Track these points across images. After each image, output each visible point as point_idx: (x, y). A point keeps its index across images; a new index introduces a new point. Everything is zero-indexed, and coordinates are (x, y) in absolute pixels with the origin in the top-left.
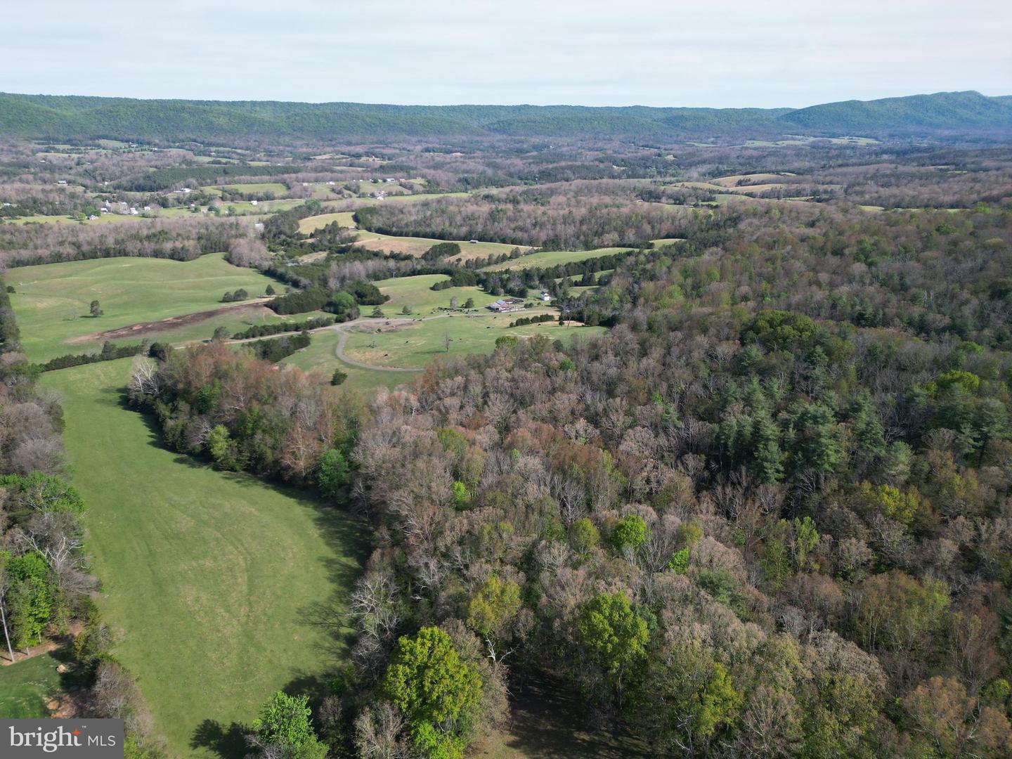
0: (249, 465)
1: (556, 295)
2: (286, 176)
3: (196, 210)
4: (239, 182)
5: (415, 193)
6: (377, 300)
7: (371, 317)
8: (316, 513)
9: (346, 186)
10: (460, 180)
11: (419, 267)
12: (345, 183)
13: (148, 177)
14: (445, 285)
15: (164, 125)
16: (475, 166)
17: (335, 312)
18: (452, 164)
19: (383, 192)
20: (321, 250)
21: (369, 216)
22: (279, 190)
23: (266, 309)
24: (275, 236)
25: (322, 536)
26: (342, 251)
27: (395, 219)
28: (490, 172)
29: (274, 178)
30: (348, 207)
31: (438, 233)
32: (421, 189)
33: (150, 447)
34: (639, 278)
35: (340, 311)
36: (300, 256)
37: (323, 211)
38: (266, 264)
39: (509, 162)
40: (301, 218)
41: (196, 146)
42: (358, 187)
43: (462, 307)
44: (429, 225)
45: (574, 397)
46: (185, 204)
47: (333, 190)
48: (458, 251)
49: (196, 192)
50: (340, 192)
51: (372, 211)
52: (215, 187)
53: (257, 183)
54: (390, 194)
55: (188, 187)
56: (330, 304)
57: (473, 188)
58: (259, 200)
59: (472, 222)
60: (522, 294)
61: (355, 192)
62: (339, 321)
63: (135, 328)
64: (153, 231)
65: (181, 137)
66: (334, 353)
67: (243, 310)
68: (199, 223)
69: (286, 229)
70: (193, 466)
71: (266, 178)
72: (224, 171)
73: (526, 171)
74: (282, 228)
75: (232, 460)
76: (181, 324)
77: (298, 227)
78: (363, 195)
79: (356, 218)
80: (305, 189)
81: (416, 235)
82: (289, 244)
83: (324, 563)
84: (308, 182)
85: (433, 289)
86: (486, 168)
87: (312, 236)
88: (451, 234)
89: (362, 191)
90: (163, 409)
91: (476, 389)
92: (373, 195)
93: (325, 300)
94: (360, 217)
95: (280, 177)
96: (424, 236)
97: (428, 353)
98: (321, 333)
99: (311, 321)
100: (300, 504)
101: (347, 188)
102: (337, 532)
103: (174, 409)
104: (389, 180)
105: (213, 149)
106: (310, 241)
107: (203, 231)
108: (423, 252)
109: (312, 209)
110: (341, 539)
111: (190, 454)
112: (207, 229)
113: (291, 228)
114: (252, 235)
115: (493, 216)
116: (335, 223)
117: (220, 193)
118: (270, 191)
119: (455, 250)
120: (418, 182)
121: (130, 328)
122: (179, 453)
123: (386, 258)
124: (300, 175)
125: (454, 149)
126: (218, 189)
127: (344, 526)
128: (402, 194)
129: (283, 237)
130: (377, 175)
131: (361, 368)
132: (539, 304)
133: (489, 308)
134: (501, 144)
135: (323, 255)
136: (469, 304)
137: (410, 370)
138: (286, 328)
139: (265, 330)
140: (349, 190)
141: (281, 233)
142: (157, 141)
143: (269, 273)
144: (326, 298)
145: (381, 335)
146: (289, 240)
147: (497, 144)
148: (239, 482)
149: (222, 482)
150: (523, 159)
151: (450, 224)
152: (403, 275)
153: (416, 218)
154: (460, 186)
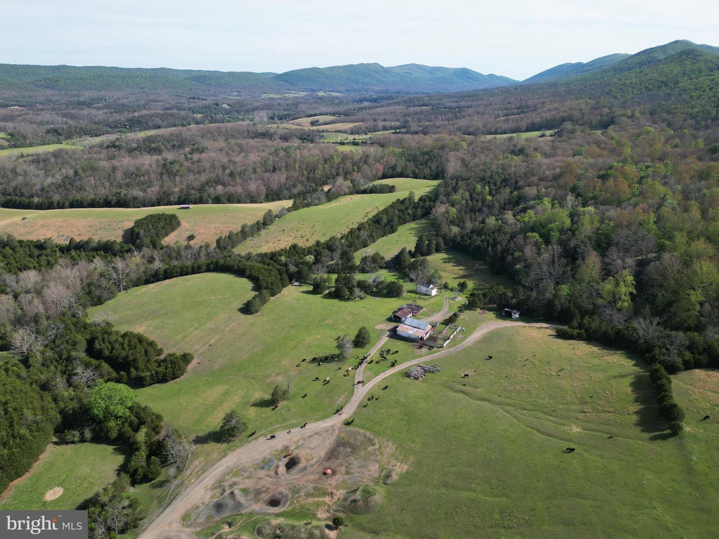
6: (166, 365)
10: (47, 132)
11: (157, 265)
14: (259, 298)
16: (50, 116)
28: (71, 122)
32: (6, 143)
39: (85, 112)
44: (81, 189)
48: (178, 224)
57: (66, 138)
59: (142, 179)
73: (111, 120)
81: (76, 204)
85: (246, 311)
86: (65, 119)
88: (137, 199)
96: (92, 204)
108: (121, 233)
115: (167, 169)
119: (174, 222)
136: (360, 338)
147: (54, 99)
150: (99, 109)
151: (112, 184)
152: (137, 283)
153: (49, 180)
154: (51, 137)
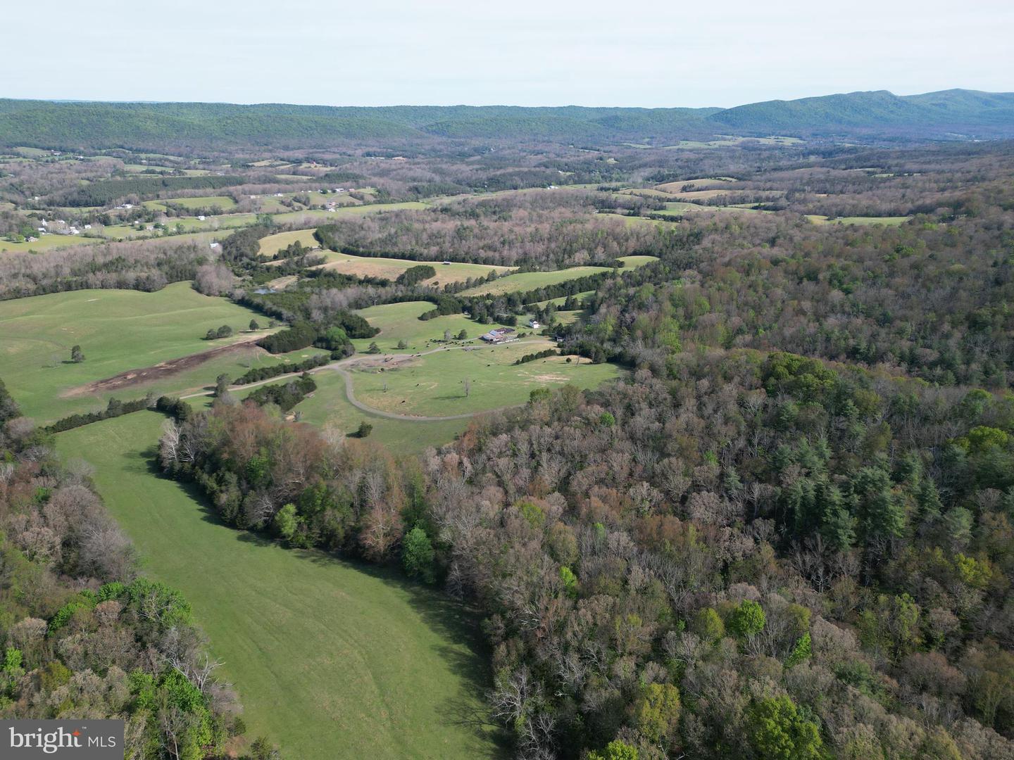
0: (320, 542)
1: (544, 323)
2: (232, 188)
3: (141, 228)
4: (182, 196)
5: (367, 203)
6: (368, 332)
7: (367, 353)
8: (407, 594)
9: (295, 198)
10: (410, 189)
11: (400, 294)
12: (294, 195)
13: (83, 191)
14: (432, 315)
15: (88, 130)
16: (422, 172)
17: (328, 348)
18: (399, 171)
19: (334, 204)
20: (290, 274)
21: (330, 234)
22: (227, 204)
23: (258, 348)
24: (236, 258)
25: (424, 620)
26: (313, 275)
27: (356, 236)
28: (437, 178)
29: (218, 191)
30: (305, 224)
31: (407, 253)
32: (373, 199)
33: (206, 524)
34: (627, 306)
35: (333, 347)
36: (269, 280)
37: (280, 228)
38: (239, 293)
39: (455, 168)
40: (260, 238)
41: (124, 152)
42: (308, 199)
43: (455, 338)
44: (395, 244)
45: (627, 456)
46: (128, 220)
47: (283, 203)
48: (434, 274)
49: (139, 208)
50: (289, 205)
51: (333, 228)
52: (159, 201)
53: (201, 196)
54: (341, 205)
55: (129, 202)
56: (321, 340)
57: (424, 197)
58: (206, 215)
59: (439, 240)
60: (511, 322)
61: (305, 204)
62: (335, 358)
63: (129, 377)
64: (109, 258)
65: (107, 143)
66: (345, 397)
67: (236, 351)
68: (156, 247)
69: (247, 250)
70: (260, 545)
71: (210, 190)
72: (163, 182)
73: (474, 178)
74: (243, 249)
75: (302, 537)
76: (176, 370)
77: (259, 248)
78: (313, 208)
79: (317, 236)
80: (254, 202)
81: (385, 255)
82: (254, 268)
83: (438, 652)
84: (256, 194)
85: (421, 318)
86: (433, 175)
87: (275, 258)
88: (421, 255)
89: (312, 203)
90: (208, 481)
91: (524, 448)
92: (324, 207)
93: (315, 335)
94: (322, 236)
95: (224, 189)
96: (395, 256)
97: (448, 398)
98: (324, 373)
99: (308, 361)
100: (387, 583)
101: (296, 200)
102: (437, 615)
103: (220, 481)
104: (338, 190)
105: (143, 156)
106: (276, 263)
107: (162, 256)
108: (397, 276)
109: (268, 227)
110: (444, 623)
111: (253, 529)
112: (165, 254)
113: (252, 249)
114: (212, 258)
115: (460, 234)
116: (297, 243)
117: (164, 209)
118: (217, 206)
119: (430, 273)
120: (368, 191)
121: (124, 376)
122: (239, 529)
123: (361, 282)
124: (247, 187)
125: (395, 154)
126: (161, 204)
127: (441, 607)
128: (353, 205)
129: (245, 260)
130: (325, 185)
131: (383, 417)
132: (531, 333)
133: (482, 339)
134: (442, 147)
135: (292, 280)
136: (462, 336)
137: (436, 419)
138: (285, 369)
139: (265, 374)
140: (299, 202)
141: (242, 255)
142: (82, 149)
143: (243, 303)
144: (316, 333)
145: (384, 374)
146: (254, 263)
147: (438, 147)
148: (314, 561)
149: (298, 562)
150: (468, 164)
151: (417, 243)
152: (384, 303)
153: (380, 236)
154: (411, 195)
